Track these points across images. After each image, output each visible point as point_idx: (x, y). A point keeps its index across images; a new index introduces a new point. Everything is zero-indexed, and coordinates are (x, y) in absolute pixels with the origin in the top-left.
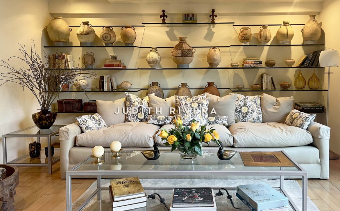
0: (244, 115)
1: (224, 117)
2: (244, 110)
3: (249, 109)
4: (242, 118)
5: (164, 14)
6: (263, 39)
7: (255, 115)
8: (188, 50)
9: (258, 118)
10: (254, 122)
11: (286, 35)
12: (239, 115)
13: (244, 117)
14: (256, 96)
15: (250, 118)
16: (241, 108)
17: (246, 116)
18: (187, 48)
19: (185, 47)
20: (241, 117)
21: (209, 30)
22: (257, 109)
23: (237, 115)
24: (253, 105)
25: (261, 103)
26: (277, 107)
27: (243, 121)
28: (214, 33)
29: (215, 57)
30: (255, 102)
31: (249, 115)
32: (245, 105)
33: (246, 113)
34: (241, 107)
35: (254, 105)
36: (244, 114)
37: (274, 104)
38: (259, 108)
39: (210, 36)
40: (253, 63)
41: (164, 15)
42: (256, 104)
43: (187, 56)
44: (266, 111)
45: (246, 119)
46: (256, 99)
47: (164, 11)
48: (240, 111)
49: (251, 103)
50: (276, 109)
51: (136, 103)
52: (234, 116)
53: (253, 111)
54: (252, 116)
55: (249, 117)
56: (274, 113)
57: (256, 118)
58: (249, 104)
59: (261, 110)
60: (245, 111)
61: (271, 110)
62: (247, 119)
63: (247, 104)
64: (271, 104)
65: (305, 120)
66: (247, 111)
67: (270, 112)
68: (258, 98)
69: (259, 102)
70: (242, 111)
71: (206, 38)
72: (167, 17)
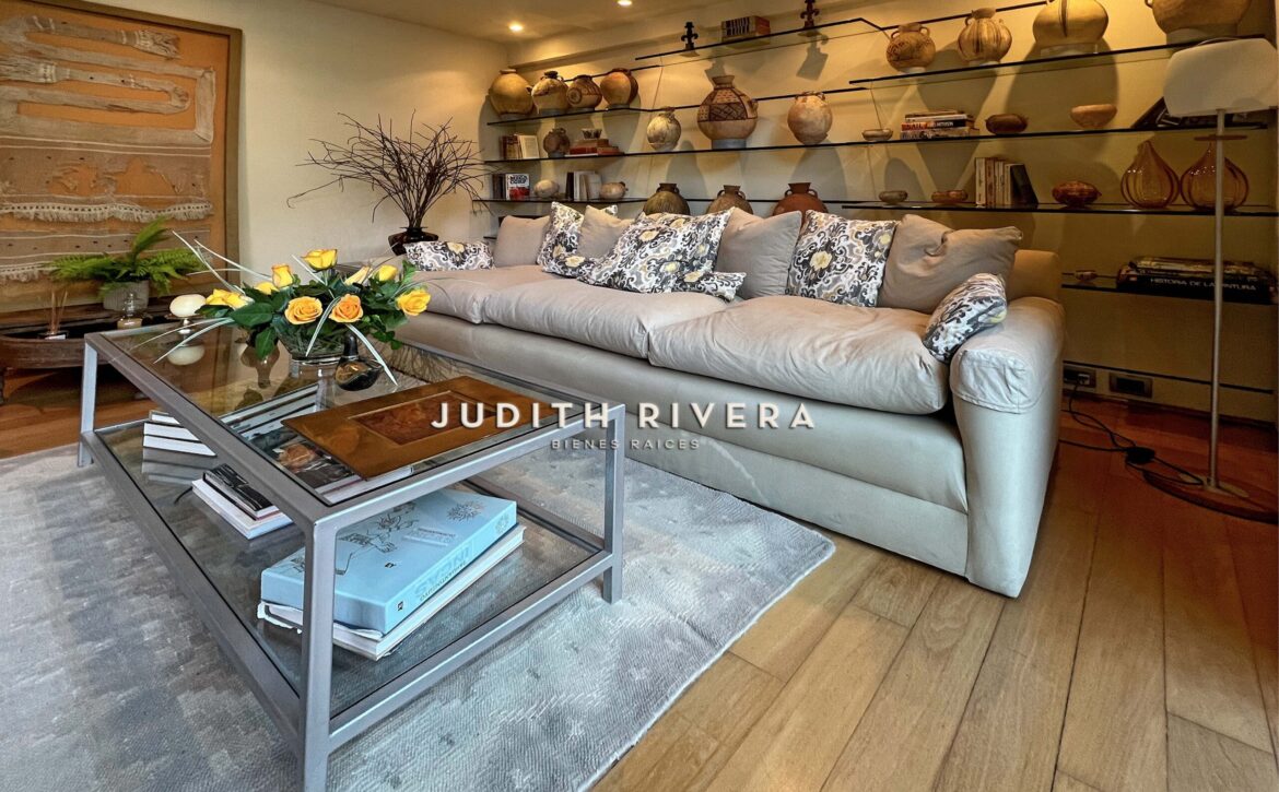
0: (813, 277)
2: (820, 260)
3: (835, 258)
4: (804, 285)
5: (690, 32)
6: (970, 52)
7: (847, 281)
8: (729, 104)
9: (857, 291)
10: (839, 301)
11: (1059, 27)
12: (800, 273)
13: (810, 283)
14: (882, 223)
15: (828, 288)
16: (810, 255)
17: (816, 281)
18: (726, 100)
19: (721, 98)
20: (802, 280)
21: (813, 51)
22: (864, 259)
23: (795, 273)
24: (854, 250)
25: (891, 244)
26: (934, 260)
27: (807, 295)
28: (825, 56)
29: (803, 116)
30: (867, 240)
31: (830, 276)
32: (828, 247)
33: (822, 271)
34: (815, 251)
35: (861, 247)
36: (814, 271)
37: (930, 250)
38: (873, 259)
39: (815, 65)
40: (932, 124)
42: (870, 246)
43: (725, 119)
44: (895, 267)
45: (816, 287)
46: (873, 232)
47: (690, 25)
48: (806, 263)
49: (850, 241)
50: (929, 266)
52: (786, 276)
53: (846, 267)
54: (836, 280)
55: (826, 286)
56: (916, 278)
57: (848, 289)
58: (844, 243)
59: (881, 266)
60: (821, 263)
61: (913, 268)
62: (820, 290)
63: (834, 245)
64: (917, 248)
66: (825, 265)
67: (905, 274)
68: (889, 227)
69: (885, 240)
70: (814, 263)
71: (803, 72)
72: (696, 36)
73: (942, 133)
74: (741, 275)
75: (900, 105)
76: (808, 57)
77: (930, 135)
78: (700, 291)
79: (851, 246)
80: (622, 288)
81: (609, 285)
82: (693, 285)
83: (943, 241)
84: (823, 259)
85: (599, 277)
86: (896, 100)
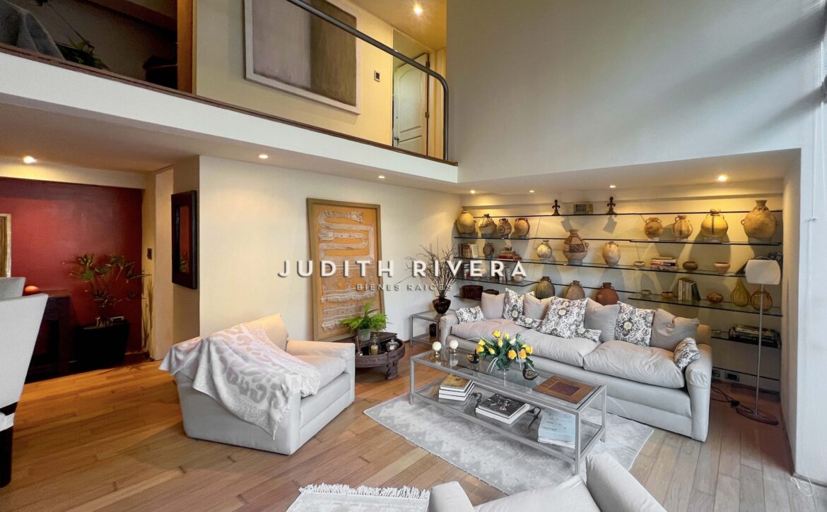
0: (625, 333)
1: (596, 331)
2: (627, 326)
3: (633, 326)
4: (622, 336)
5: (556, 204)
7: (639, 335)
8: (578, 245)
9: (643, 340)
10: (636, 344)
11: (711, 230)
12: (619, 331)
13: (625, 335)
14: (649, 311)
15: (632, 338)
16: (623, 323)
17: (627, 334)
18: (576, 243)
19: (575, 241)
20: (621, 333)
21: (611, 220)
22: (644, 327)
25: (653, 320)
26: (671, 330)
27: (624, 340)
28: (616, 223)
29: (610, 254)
30: (644, 318)
31: (632, 333)
32: (630, 320)
33: (629, 330)
34: (625, 322)
35: (643, 321)
36: (625, 330)
37: (669, 325)
38: (647, 327)
39: (611, 227)
40: (662, 264)
41: (556, 206)
42: (646, 321)
43: (576, 252)
44: (656, 332)
45: (627, 337)
46: (646, 315)
47: (556, 201)
48: (622, 327)
49: (638, 319)
50: (668, 332)
51: (513, 301)
52: (614, 331)
53: (638, 329)
54: (635, 335)
55: (630, 337)
56: (664, 336)
57: (639, 339)
58: (636, 319)
59: (650, 330)
61: (663, 332)
63: (632, 319)
64: (664, 324)
65: (684, 355)
66: (629, 328)
67: (659, 333)
68: (652, 312)
69: (651, 318)
70: (625, 327)
71: (605, 229)
72: (559, 207)
73: (666, 268)
74: (599, 331)
75: (647, 250)
76: (608, 223)
77: (662, 268)
78: (585, 337)
79: (639, 321)
80: (557, 335)
81: (551, 334)
82: (582, 335)
83: (673, 322)
84: (629, 326)
85: (546, 330)
86: (646, 247)
